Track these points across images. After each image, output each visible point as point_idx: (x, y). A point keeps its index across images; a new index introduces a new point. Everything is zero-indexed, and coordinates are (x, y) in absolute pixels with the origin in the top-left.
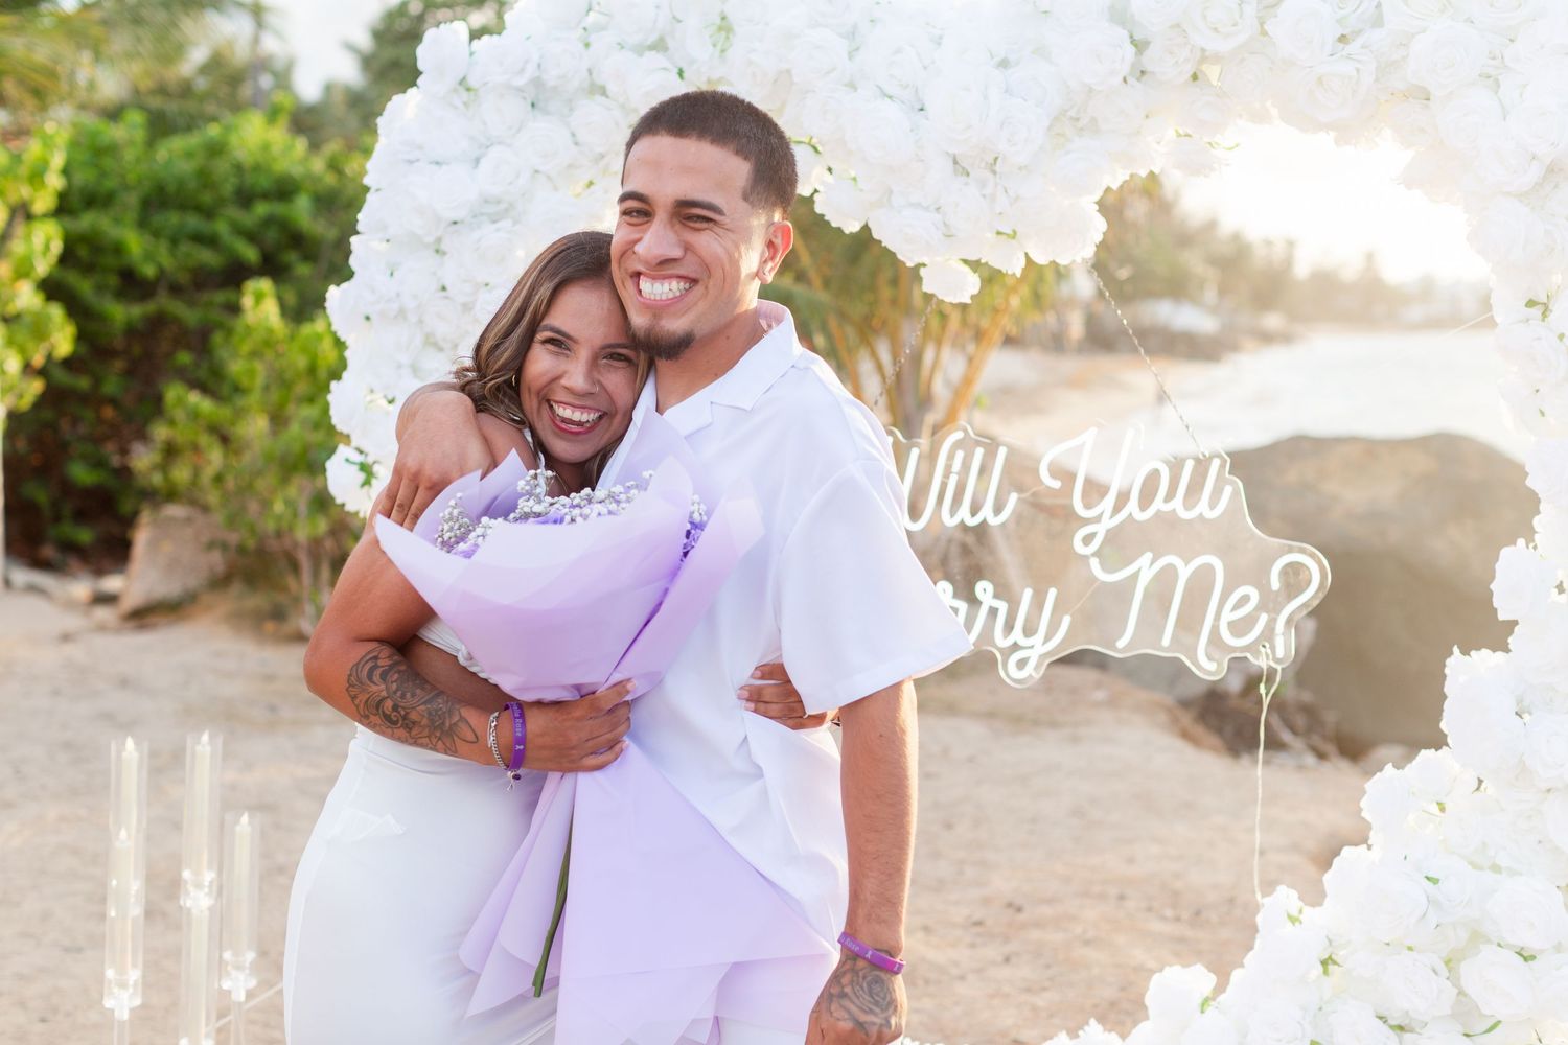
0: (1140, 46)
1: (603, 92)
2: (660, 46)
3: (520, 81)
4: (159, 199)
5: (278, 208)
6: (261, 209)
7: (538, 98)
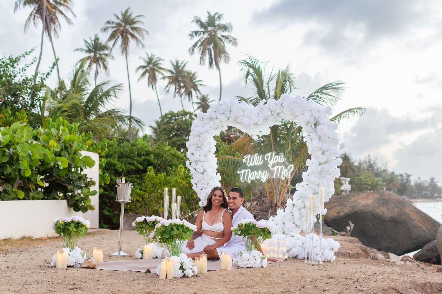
0: (272, 112)
1: (218, 118)
2: (224, 113)
3: (209, 118)
4: (121, 156)
5: (147, 158)
6: (143, 157)
7: (211, 119)
